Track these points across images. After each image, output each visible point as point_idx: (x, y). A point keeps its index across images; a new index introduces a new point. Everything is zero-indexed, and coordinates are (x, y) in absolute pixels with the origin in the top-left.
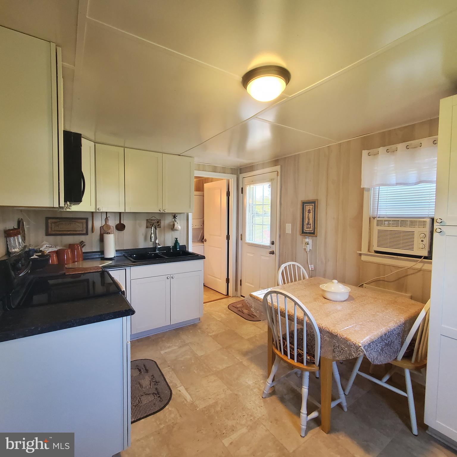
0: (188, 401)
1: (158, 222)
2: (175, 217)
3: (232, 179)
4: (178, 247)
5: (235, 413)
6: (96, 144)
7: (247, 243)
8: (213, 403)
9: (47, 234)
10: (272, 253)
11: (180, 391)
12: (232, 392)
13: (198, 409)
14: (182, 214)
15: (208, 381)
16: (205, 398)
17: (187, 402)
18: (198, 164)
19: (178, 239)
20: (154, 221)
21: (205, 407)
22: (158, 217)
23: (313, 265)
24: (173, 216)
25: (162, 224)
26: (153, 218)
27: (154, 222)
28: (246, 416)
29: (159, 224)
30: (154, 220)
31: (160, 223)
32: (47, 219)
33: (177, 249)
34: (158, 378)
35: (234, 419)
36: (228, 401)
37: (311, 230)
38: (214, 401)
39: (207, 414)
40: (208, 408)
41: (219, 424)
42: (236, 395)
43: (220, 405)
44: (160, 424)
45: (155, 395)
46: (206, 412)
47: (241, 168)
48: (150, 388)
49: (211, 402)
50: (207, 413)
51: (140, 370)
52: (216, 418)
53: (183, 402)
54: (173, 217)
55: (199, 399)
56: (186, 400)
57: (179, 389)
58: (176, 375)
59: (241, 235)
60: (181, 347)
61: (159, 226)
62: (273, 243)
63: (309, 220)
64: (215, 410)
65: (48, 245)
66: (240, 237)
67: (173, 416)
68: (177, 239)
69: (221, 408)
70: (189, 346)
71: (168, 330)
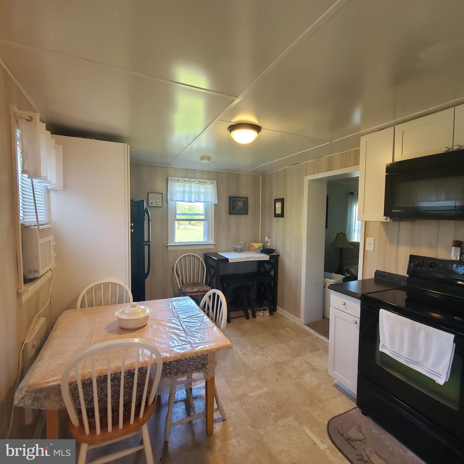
5: (257, 408)
8: (279, 421)
12: (258, 430)
16: (288, 428)
17: (307, 426)
21: (286, 417)
28: (247, 404)
36: (263, 420)
38: (278, 423)
39: (283, 410)
40: (283, 416)
41: (271, 401)
42: (253, 427)
43: (272, 417)
46: (284, 412)
49: (281, 423)
52: (274, 406)
53: (311, 427)
55: (295, 428)
56: (309, 428)
64: (276, 414)
69: (271, 414)
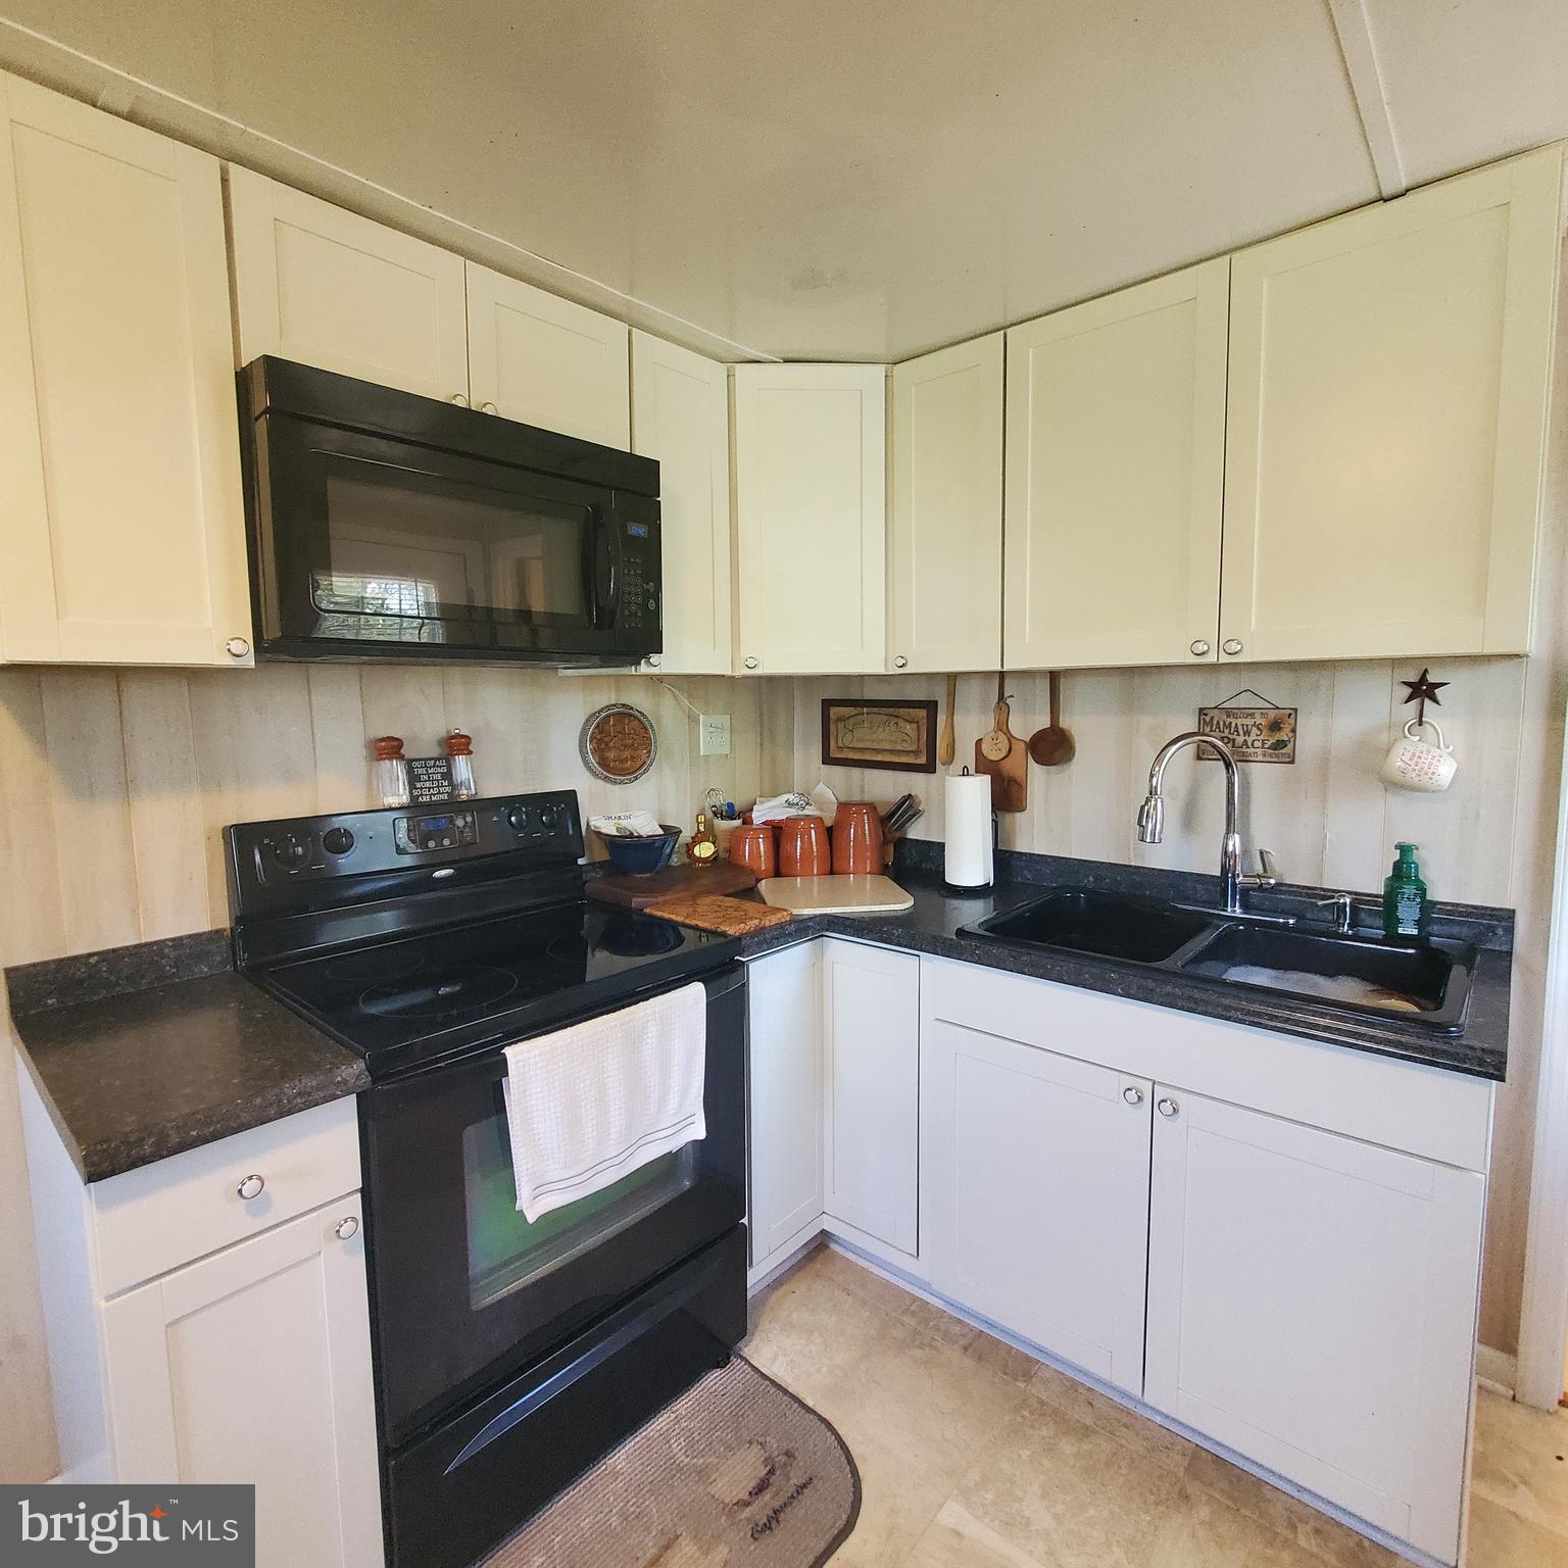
1: (1275, 726)
2: (1423, 690)
4: (1409, 909)
9: (828, 760)
14: (1498, 666)
19: (1416, 856)
20: (1252, 715)
22: (1277, 693)
24: (1411, 683)
25: (1309, 736)
26: (1244, 701)
27: (1249, 721)
29: (1283, 735)
30: (1249, 712)
31: (1294, 731)
32: (827, 704)
33: (1399, 920)
54: (1408, 691)
61: (1281, 750)
65: (791, 798)
68: (1405, 850)
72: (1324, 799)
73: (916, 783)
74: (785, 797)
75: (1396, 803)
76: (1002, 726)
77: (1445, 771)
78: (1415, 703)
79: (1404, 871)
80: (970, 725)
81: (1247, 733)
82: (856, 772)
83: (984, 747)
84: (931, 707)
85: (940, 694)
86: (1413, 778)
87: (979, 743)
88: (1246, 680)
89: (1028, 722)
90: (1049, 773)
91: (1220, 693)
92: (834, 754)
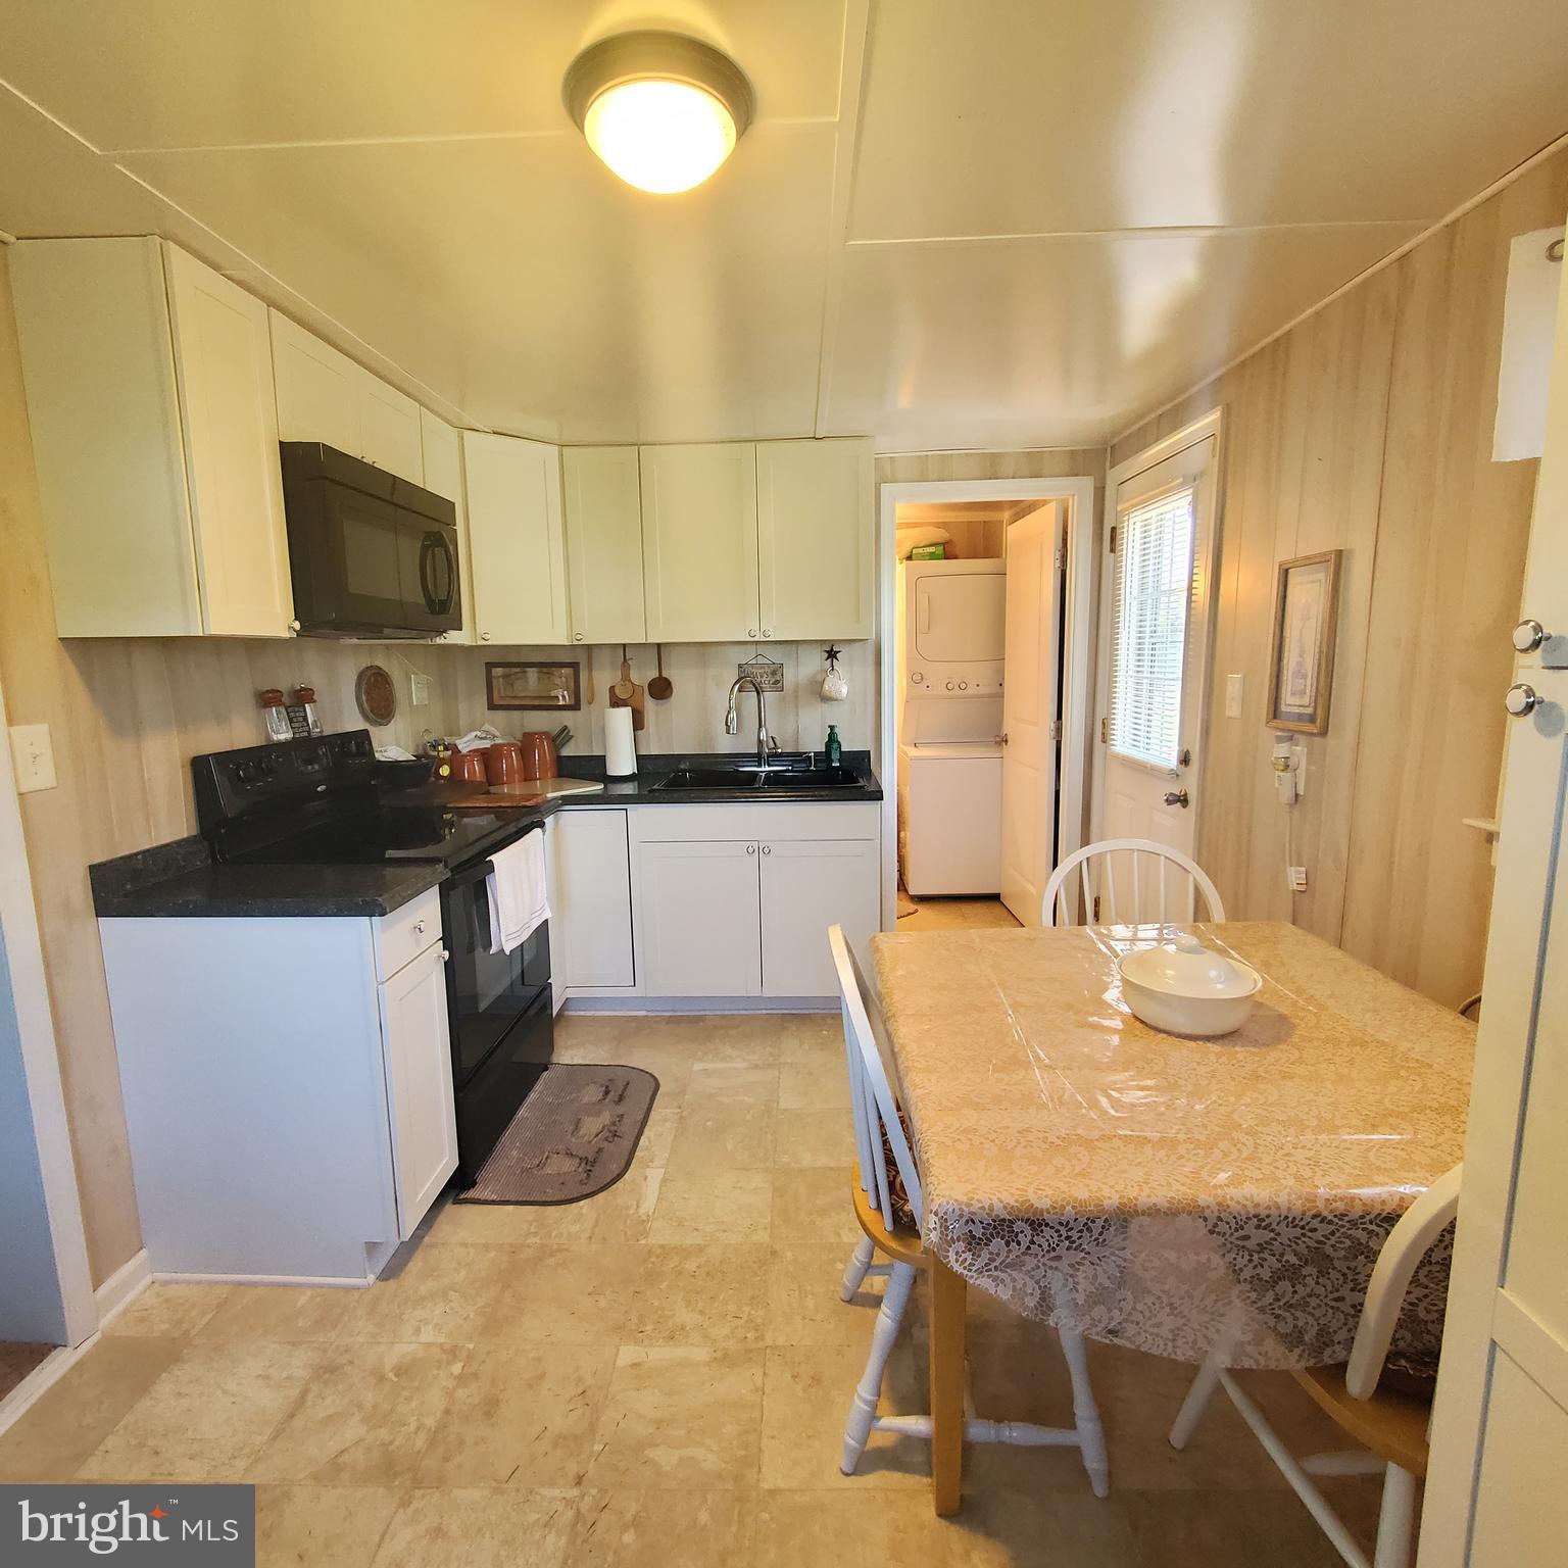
0: (642, 1211)
1: (774, 673)
2: (832, 655)
3: (1076, 497)
4: (835, 756)
5: (721, 1298)
6: (565, 449)
7: (1116, 756)
8: (691, 1245)
9: (492, 707)
10: (1183, 800)
11: (646, 1178)
12: (768, 1241)
13: (643, 1242)
14: (858, 644)
15: (738, 1182)
16: (686, 1224)
17: (636, 1213)
18: (920, 456)
19: (836, 730)
21: (663, 1246)
22: (775, 657)
23: (1304, 869)
24: (827, 652)
25: (790, 677)
26: (760, 660)
27: (762, 671)
28: (741, 1321)
29: (778, 677)
30: (762, 666)
31: (782, 675)
32: (490, 666)
33: (832, 761)
34: (627, 1128)
35: (701, 1312)
36: (734, 1259)
37: (1306, 701)
38: (700, 1242)
39: (650, 1266)
40: (665, 1251)
41: (656, 1304)
42: (775, 1253)
43: (703, 1260)
44: (535, 1234)
45: (583, 1164)
46: (653, 1259)
47: (1116, 440)
48: (590, 1142)
49: (691, 1240)
50: (653, 1263)
51: (607, 1093)
53: (628, 1208)
54: (826, 655)
55: (671, 1219)
56: (637, 1207)
57: (649, 1172)
58: (675, 1135)
59: (1104, 723)
60: (756, 1067)
61: (777, 685)
62: (1185, 760)
63: (1301, 656)
64: (680, 1263)
65: (479, 734)
66: (1098, 731)
67: (576, 1228)
68: (833, 727)
69: (698, 1267)
70: (780, 1072)
71: (764, 1012)
72: (797, 708)
73: (567, 718)
74: (474, 734)
75: (826, 707)
76: (626, 678)
77: (845, 690)
78: (829, 660)
79: (832, 739)
80: (604, 678)
81: (762, 677)
82: (516, 714)
83: (617, 691)
84: (575, 666)
85: (581, 658)
86: (833, 694)
87: (612, 689)
88: (761, 649)
89: (643, 675)
90: (657, 705)
91: (746, 656)
92: (497, 701)
